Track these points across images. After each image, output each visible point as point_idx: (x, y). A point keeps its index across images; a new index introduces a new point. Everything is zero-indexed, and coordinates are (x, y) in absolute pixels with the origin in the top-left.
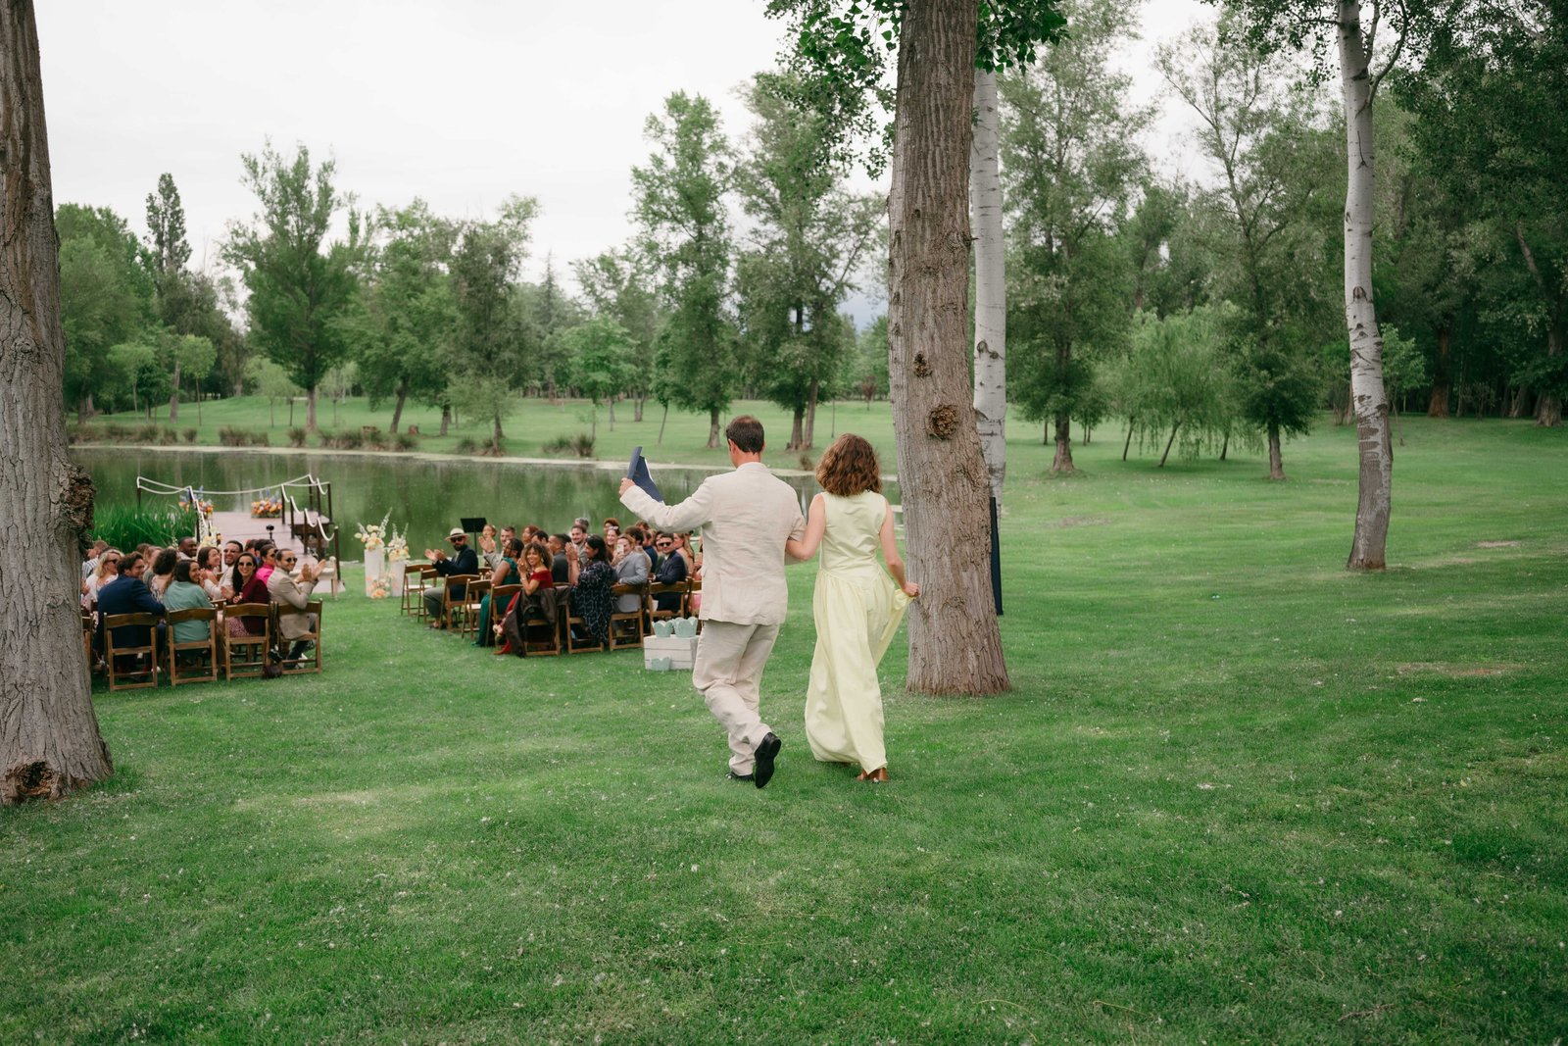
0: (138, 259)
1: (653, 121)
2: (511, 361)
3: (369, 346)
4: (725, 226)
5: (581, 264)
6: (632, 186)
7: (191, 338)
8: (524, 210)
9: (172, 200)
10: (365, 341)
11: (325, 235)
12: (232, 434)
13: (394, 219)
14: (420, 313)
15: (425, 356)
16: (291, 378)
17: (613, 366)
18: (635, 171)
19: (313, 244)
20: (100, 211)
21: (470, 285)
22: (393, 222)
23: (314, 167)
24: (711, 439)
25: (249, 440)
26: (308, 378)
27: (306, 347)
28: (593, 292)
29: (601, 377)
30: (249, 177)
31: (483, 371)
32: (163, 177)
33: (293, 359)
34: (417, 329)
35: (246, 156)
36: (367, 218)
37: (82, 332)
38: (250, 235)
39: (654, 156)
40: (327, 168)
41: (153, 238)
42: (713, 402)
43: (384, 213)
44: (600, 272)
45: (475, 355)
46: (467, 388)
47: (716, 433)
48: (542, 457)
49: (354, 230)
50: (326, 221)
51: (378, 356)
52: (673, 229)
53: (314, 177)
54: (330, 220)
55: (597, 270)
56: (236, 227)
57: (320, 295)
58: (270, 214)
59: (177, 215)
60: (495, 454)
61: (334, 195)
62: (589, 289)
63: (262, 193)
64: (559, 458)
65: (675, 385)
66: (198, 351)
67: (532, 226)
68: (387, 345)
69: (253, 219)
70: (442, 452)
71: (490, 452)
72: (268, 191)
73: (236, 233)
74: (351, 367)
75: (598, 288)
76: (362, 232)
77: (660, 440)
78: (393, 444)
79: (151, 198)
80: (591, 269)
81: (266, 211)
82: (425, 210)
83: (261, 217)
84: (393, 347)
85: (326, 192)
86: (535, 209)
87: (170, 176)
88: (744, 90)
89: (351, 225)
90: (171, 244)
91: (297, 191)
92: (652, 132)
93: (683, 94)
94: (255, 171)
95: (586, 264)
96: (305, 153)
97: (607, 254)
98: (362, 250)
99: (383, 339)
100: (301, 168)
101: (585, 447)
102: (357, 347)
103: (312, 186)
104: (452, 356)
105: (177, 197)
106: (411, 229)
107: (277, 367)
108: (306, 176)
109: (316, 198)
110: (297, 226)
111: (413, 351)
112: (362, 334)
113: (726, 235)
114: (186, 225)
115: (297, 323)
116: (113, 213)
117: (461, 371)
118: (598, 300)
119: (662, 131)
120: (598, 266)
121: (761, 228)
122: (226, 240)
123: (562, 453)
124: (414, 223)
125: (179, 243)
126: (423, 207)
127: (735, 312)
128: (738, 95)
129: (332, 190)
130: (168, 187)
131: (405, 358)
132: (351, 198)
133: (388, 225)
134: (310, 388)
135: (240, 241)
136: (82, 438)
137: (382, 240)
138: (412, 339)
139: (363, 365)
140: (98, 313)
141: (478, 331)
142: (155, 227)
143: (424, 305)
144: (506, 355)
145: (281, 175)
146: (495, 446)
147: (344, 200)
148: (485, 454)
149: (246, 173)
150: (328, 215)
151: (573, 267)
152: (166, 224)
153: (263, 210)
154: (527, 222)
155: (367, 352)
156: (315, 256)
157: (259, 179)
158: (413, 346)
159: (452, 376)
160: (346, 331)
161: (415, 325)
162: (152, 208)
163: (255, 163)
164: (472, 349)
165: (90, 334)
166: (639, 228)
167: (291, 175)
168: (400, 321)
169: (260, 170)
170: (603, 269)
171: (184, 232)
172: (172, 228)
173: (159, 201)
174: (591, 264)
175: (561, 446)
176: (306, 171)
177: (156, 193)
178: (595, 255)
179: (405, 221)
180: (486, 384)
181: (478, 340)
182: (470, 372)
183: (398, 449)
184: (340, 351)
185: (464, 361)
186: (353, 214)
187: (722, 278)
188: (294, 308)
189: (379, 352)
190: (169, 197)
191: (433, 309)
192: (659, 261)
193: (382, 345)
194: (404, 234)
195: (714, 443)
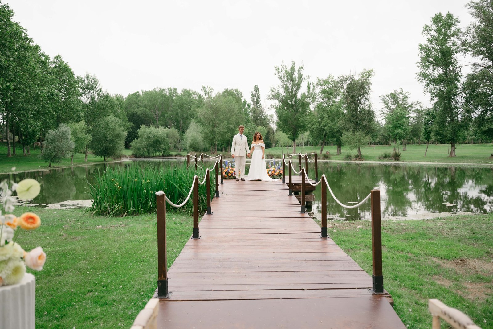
0: (246, 106)
1: (426, 28)
2: (366, 125)
3: (314, 125)
4: (458, 66)
5: (384, 97)
6: (419, 51)
7: (260, 127)
8: (369, 74)
9: (257, 92)
10: (312, 123)
11: (300, 90)
12: (270, 155)
13: (322, 83)
14: (332, 112)
15: (333, 127)
16: (289, 138)
17: (403, 127)
18: (421, 45)
19: (296, 93)
20: (235, 90)
21: (351, 98)
22: (322, 84)
23: (297, 68)
24: (451, 153)
25: (275, 157)
26: (294, 138)
27: (293, 127)
28: (387, 106)
29: (400, 131)
30: (276, 73)
31: (355, 130)
32: (255, 86)
33: (289, 131)
34: (330, 118)
35: (276, 67)
36: (313, 84)
37: (229, 125)
38: (277, 92)
39: (428, 39)
40: (301, 68)
41: (252, 103)
42: (454, 138)
43: (319, 81)
44: (391, 99)
45: (353, 124)
46: (350, 136)
47: (454, 151)
48: (378, 161)
49: (309, 88)
50: (300, 85)
51: (317, 128)
52: (435, 69)
53: (297, 72)
54: (301, 85)
55: (389, 98)
56: (273, 89)
57: (298, 110)
58: (283, 85)
59: (258, 96)
60: (359, 160)
61: (303, 77)
62: (386, 105)
63: (281, 78)
64: (386, 161)
65: (436, 131)
66: (261, 131)
67: (371, 79)
68: (320, 124)
69: (278, 87)
70: (339, 160)
71: (358, 159)
72: (283, 77)
73: (273, 91)
74: (307, 133)
75: (390, 104)
76: (311, 89)
77: (425, 155)
78: (321, 157)
79: (252, 92)
80: (388, 98)
81: (282, 84)
82: (333, 78)
83: (280, 86)
84: (322, 125)
85: (300, 76)
86: (372, 73)
87: (257, 86)
88: (473, 4)
89: (308, 86)
90: (257, 105)
91: (291, 77)
92: (426, 32)
93: (440, 14)
94: (279, 71)
95: (386, 97)
96: (294, 64)
97: (393, 93)
98: (311, 94)
99: (318, 122)
100: (293, 69)
101: (397, 157)
102: (310, 125)
103: (296, 75)
104: (344, 125)
105: (259, 91)
106: (328, 85)
107: (284, 134)
108: (294, 71)
109: (297, 78)
110: (291, 88)
111: (329, 125)
112: (312, 121)
113: (458, 69)
114: (261, 99)
115: (291, 119)
116: (239, 90)
117: (347, 130)
118: (390, 109)
119: (430, 30)
120: (390, 97)
121: (480, 62)
122: (270, 93)
123: (387, 159)
124: (329, 83)
125: (259, 104)
126: (332, 77)
127: (463, 101)
128: (469, 7)
129: (302, 75)
130: (256, 89)
131: (326, 128)
132: (308, 77)
133: (320, 85)
134: (294, 140)
135: (274, 94)
136: (227, 157)
137: (318, 90)
138: (329, 121)
139: (312, 131)
140: (233, 119)
141: (353, 115)
142: (253, 100)
143: (333, 109)
144: (364, 123)
145: (286, 71)
146: (360, 157)
147: (306, 78)
148: (355, 160)
149: (276, 72)
150: (301, 83)
151: (381, 98)
152: (256, 99)
153: (280, 83)
154: (370, 78)
155: (313, 127)
156: (296, 98)
157: (280, 73)
158: (328, 123)
159: (344, 132)
160: (306, 120)
161: (329, 117)
162: (252, 95)
163: (279, 69)
164: (351, 122)
165: (231, 126)
166: (420, 70)
167: (290, 71)
168: (324, 116)
169: (280, 71)
170: (392, 98)
171: (260, 101)
172: (257, 100)
173: (254, 93)
174: (387, 96)
175: (386, 156)
176: (294, 69)
177: (253, 91)
178: (389, 93)
179: (326, 83)
180: (357, 134)
181: (353, 119)
182: (351, 130)
183: (323, 159)
184: (303, 128)
185: (348, 126)
186: (308, 83)
187: (457, 87)
188: (289, 114)
189: (318, 126)
190: (257, 91)
191: (336, 110)
192: (430, 81)
193: (318, 124)
194: (326, 87)
195: (453, 155)
